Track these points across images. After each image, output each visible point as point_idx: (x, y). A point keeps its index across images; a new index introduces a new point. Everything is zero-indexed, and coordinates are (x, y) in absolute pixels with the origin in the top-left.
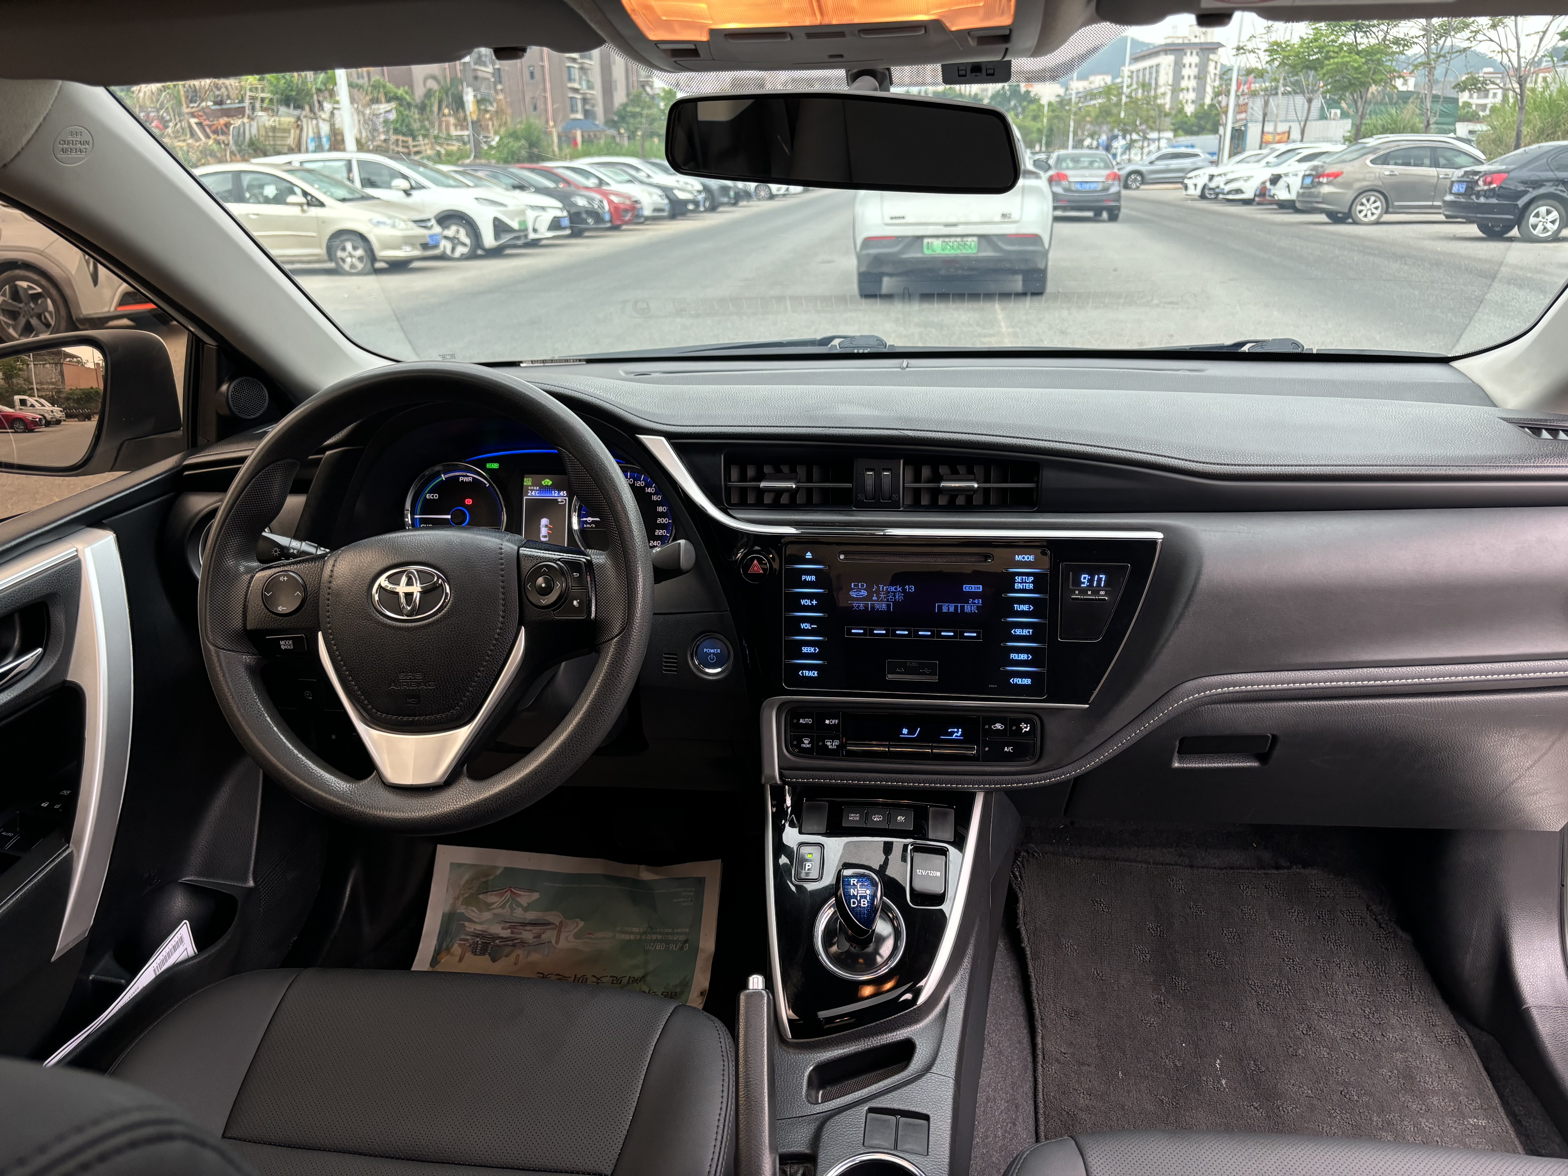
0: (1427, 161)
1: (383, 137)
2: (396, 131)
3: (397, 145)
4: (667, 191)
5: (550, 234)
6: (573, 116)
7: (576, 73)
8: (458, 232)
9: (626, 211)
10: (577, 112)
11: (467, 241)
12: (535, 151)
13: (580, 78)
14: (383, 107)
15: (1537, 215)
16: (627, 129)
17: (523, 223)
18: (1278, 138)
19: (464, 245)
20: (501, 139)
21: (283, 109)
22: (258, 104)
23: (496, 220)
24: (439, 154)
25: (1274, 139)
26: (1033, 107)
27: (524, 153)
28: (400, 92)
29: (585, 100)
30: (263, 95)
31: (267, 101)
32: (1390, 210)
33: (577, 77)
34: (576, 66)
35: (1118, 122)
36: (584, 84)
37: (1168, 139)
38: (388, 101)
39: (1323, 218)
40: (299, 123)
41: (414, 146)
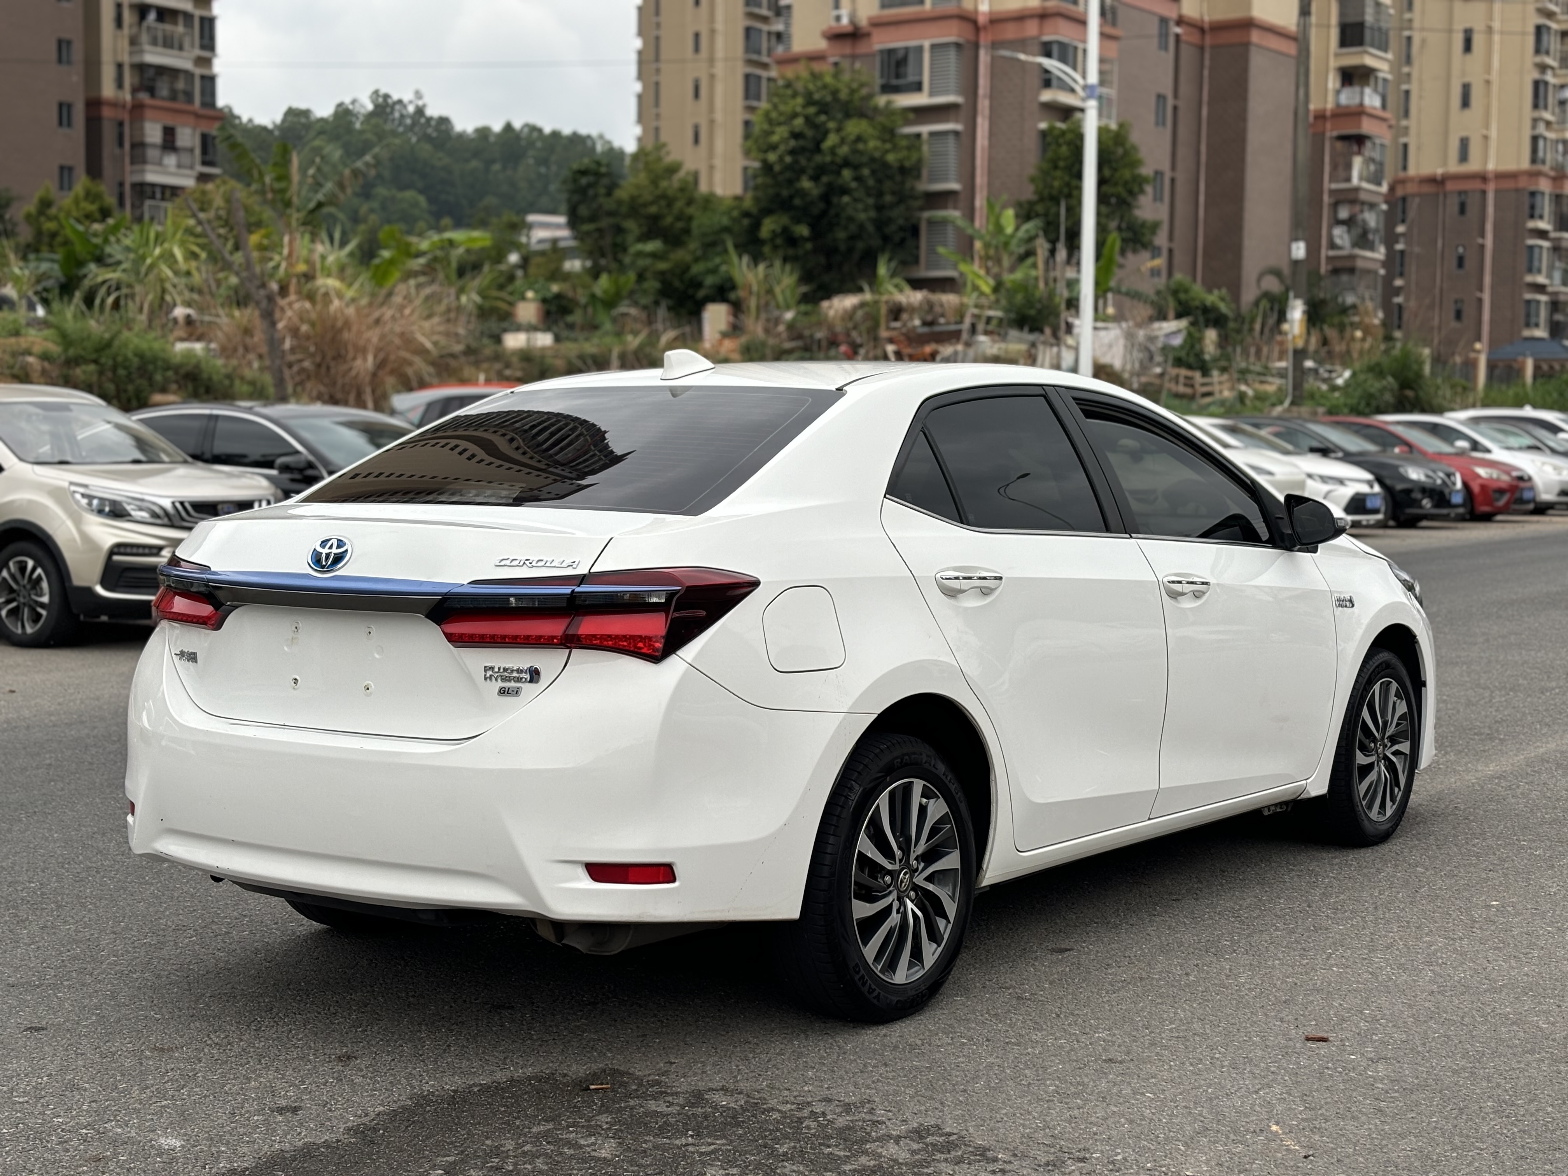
1: (1158, 370)
2: (1179, 362)
3: (1177, 382)
6: (1524, 333)
7: (1544, 259)
9: (1501, 492)
10: (1537, 325)
12: (1410, 393)
14: (1170, 326)
20: (1354, 375)
21: (1014, 333)
22: (981, 327)
24: (1242, 397)
27: (1388, 397)
28: (1212, 298)
29: (1555, 306)
30: (991, 313)
31: (994, 322)
33: (1545, 264)
36: (1558, 277)
38: (1179, 316)
40: (1033, 351)
41: (1203, 385)
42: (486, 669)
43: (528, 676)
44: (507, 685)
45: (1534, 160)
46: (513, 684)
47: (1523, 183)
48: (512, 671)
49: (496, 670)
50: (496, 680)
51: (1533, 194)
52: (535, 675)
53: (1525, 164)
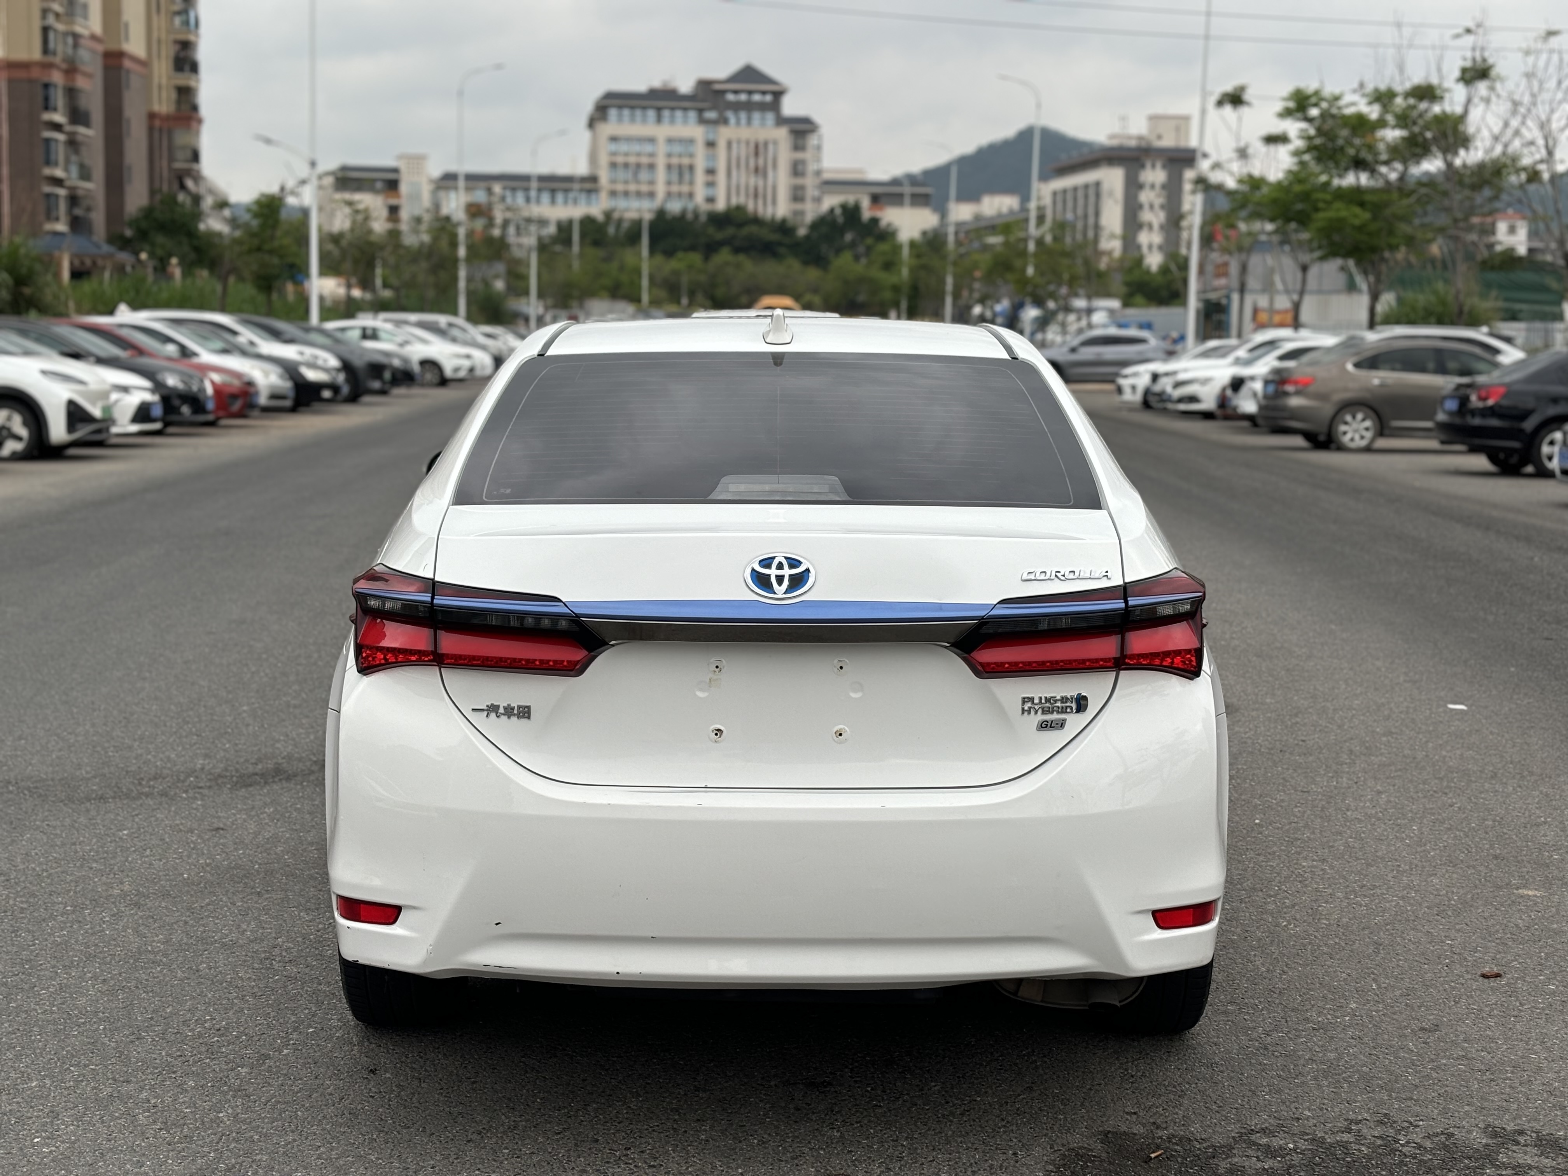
0: (1431, 365)
4: (290, 369)
5: (135, 428)
6: (49, 227)
7: (61, 152)
8: (9, 419)
9: (234, 397)
10: (57, 219)
11: (24, 432)
12: (27, 291)
13: (67, 162)
15: (1552, 443)
16: (152, 255)
17: (107, 409)
18: (1277, 319)
19: (19, 438)
23: (71, 404)
25: (1271, 318)
26: (883, 247)
29: (73, 200)
32: (1386, 432)
33: (61, 158)
34: (61, 137)
35: (1023, 282)
36: (74, 171)
37: (1111, 312)
39: (1299, 441)
42: (1025, 700)
43: (1074, 706)
44: (1049, 717)
45: (46, 50)
46: (1055, 716)
47: (36, 73)
48: (1056, 701)
49: (1036, 701)
50: (1036, 712)
51: (46, 86)
52: (1081, 704)
53: (36, 54)
